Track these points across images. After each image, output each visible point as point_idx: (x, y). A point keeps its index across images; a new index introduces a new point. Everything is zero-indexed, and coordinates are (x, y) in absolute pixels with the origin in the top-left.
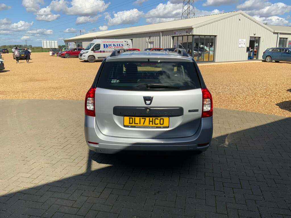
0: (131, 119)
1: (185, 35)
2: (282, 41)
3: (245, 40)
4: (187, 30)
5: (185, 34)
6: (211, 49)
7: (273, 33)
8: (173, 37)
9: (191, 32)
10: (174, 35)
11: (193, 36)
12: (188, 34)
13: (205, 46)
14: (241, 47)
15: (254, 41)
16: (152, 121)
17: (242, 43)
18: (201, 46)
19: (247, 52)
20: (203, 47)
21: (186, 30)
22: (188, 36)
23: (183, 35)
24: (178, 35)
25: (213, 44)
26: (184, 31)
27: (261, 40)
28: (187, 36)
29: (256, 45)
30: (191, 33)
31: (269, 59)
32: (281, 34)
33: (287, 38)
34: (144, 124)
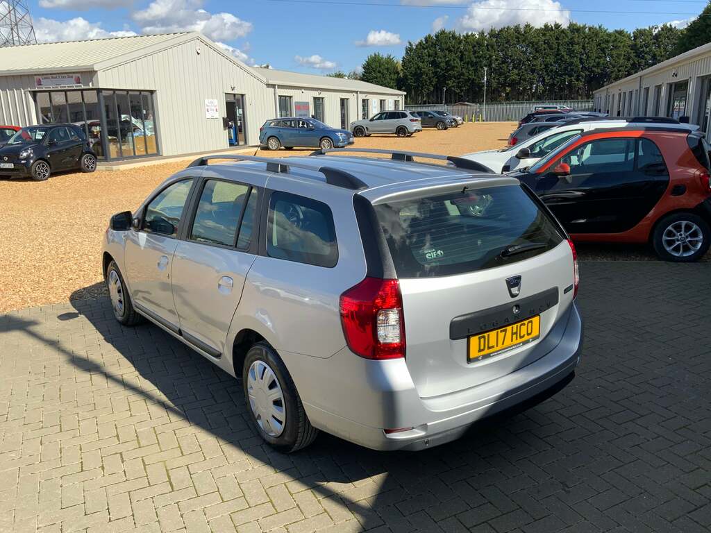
0: (482, 340)
1: (75, 88)
2: (284, 102)
3: (216, 102)
4: (79, 75)
5: (75, 86)
6: (146, 123)
7: (266, 85)
8: (34, 94)
9: (92, 81)
10: (37, 89)
11: (99, 91)
12: (83, 87)
13: (132, 118)
14: (210, 117)
15: (234, 103)
16: (516, 333)
17: (211, 110)
18: (123, 116)
19: (225, 129)
20: (128, 119)
21: (74, 75)
22: (82, 90)
23: (67, 88)
24: (52, 89)
25: (151, 112)
26: (69, 77)
27: (247, 100)
28: (80, 92)
29: (239, 112)
30: (90, 84)
31: (274, 143)
32: (281, 87)
33: (290, 97)
34: (503, 343)
